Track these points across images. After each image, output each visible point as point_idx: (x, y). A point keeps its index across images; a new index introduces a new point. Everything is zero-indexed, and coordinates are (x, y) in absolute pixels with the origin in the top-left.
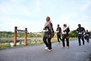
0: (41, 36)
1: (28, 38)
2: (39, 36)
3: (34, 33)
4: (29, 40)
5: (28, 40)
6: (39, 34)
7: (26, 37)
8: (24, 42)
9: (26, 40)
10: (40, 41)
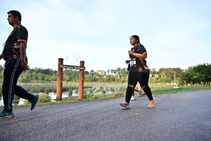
2: (110, 79)
3: (100, 73)
5: (85, 88)
10: (113, 91)
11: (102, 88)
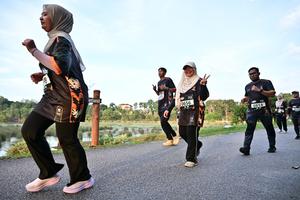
0: (144, 117)
1: (102, 124)
2: (139, 116)
3: (123, 107)
4: (106, 128)
5: (102, 129)
6: (138, 108)
7: (98, 119)
8: (89, 135)
9: (98, 129)
11: (126, 129)
